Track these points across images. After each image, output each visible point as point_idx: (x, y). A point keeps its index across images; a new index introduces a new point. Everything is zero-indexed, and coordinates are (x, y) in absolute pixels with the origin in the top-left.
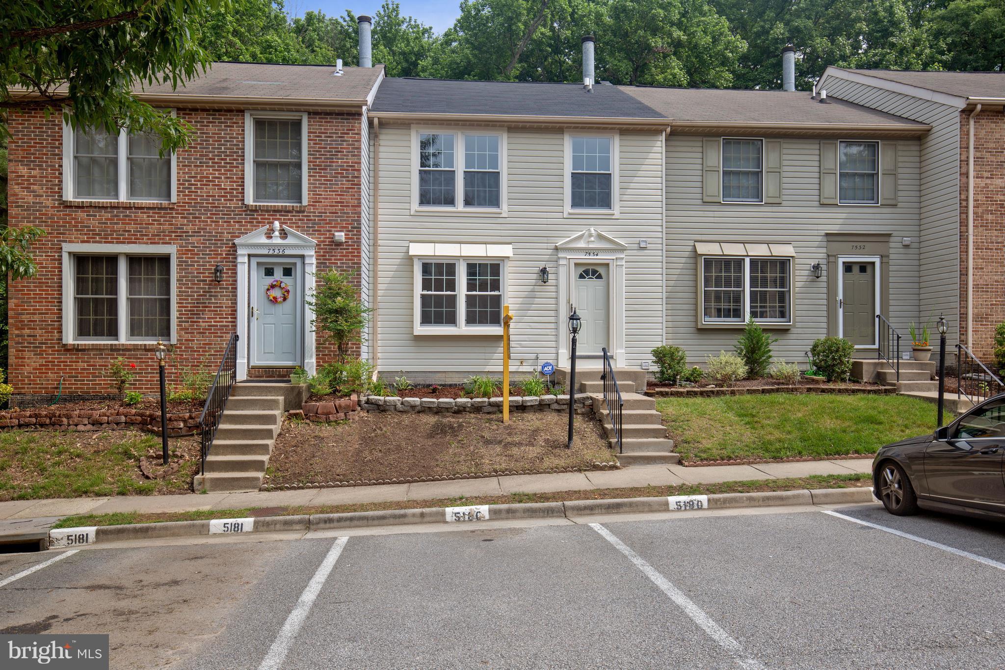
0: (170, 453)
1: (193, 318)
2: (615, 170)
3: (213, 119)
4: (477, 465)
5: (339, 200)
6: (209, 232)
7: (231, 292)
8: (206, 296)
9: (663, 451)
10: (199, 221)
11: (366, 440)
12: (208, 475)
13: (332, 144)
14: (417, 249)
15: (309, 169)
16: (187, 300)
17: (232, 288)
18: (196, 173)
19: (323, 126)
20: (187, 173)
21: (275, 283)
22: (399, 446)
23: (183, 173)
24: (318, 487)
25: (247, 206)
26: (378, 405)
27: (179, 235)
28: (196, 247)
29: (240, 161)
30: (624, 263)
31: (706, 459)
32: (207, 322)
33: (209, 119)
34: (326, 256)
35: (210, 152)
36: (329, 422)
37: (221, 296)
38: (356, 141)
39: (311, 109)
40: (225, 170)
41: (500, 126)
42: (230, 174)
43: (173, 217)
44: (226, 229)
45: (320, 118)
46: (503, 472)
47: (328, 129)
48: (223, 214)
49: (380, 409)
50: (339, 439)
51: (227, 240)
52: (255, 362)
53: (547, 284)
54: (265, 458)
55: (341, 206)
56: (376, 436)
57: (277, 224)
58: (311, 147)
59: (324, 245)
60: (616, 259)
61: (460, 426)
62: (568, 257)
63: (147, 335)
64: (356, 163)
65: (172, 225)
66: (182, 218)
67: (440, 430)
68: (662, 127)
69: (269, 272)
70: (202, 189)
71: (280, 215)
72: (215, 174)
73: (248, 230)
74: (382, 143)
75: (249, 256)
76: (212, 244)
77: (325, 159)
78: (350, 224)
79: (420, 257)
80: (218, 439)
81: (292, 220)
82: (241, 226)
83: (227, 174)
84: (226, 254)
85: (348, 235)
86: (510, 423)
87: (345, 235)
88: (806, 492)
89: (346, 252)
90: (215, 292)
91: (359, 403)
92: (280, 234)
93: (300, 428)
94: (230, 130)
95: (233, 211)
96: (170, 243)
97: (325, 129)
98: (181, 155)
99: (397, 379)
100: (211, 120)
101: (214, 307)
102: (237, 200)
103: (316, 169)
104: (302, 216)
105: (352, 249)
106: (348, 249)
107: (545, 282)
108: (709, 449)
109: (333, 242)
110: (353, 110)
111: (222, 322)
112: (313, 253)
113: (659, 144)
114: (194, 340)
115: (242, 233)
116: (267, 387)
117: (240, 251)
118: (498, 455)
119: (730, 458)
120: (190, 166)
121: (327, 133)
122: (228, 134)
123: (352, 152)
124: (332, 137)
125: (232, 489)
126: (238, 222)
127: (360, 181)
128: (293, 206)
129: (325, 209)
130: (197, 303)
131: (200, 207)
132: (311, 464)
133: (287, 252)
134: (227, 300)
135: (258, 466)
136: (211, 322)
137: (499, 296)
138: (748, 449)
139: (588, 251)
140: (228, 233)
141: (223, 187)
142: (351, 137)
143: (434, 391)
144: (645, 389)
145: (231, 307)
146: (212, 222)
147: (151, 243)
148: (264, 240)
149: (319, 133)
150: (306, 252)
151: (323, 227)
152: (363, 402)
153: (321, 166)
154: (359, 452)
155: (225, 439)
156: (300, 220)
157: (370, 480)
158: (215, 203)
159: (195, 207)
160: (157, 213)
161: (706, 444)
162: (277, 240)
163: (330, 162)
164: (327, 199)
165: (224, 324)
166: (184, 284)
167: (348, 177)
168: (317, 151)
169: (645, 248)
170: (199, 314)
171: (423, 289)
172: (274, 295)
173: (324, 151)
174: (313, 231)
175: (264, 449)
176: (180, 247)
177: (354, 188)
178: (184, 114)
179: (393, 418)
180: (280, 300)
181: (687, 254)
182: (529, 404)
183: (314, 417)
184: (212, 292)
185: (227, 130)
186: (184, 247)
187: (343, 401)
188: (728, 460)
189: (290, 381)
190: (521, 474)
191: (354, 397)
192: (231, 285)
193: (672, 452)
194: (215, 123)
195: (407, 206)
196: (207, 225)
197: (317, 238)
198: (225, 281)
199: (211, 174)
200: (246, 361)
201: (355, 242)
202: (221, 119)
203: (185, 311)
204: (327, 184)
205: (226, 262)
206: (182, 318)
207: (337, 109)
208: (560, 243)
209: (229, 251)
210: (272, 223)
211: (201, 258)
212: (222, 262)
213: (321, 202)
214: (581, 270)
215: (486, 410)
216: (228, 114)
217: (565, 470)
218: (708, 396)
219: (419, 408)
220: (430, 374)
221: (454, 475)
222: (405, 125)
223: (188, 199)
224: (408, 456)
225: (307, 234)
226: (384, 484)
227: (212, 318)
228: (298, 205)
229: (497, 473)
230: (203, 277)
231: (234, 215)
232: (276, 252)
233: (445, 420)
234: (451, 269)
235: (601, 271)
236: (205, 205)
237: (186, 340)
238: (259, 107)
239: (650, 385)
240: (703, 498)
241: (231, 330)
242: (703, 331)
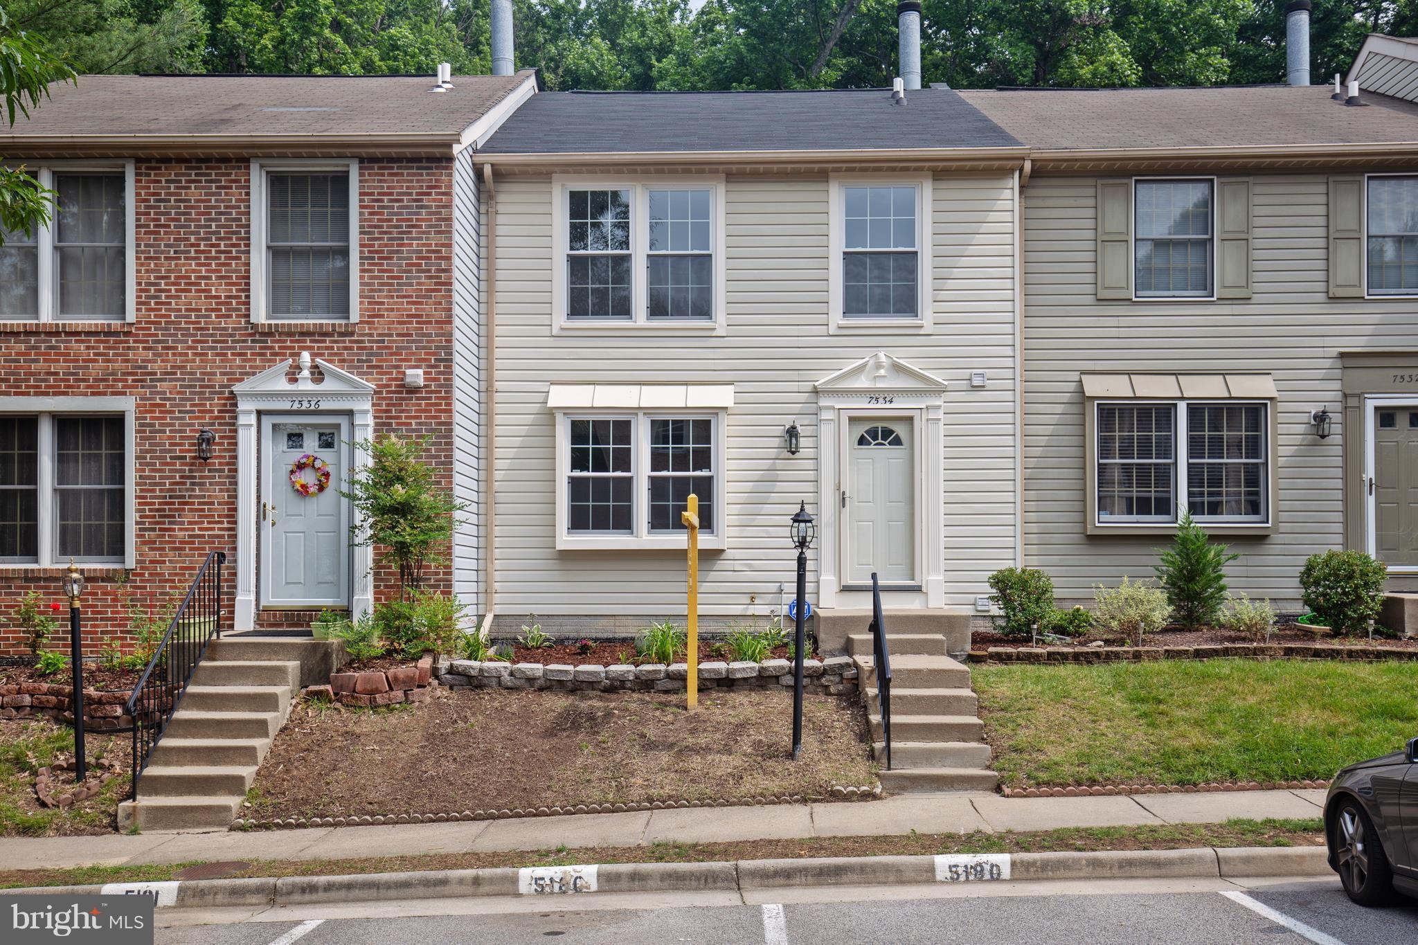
0: (90, 759)
1: (164, 523)
2: (925, 244)
3: (196, 175)
4: (619, 788)
5: (413, 312)
6: (191, 373)
7: (228, 477)
8: (184, 484)
9: (971, 766)
10: (174, 354)
11: (435, 740)
12: (144, 801)
13: (401, 214)
14: (561, 397)
15: (361, 258)
16: (154, 491)
17: (230, 470)
18: (168, 271)
19: (385, 181)
20: (153, 271)
21: (302, 461)
22: (489, 751)
23: (147, 271)
24: (331, 825)
25: (254, 326)
26: (470, 677)
27: (139, 378)
28: (169, 399)
29: (243, 248)
30: (941, 416)
31: (1047, 784)
32: (186, 530)
33: (190, 175)
34: (390, 411)
35: (192, 233)
36: (375, 707)
37: (211, 484)
38: (443, 207)
39: (363, 152)
40: (217, 265)
41: (711, 172)
42: (226, 271)
43: (129, 348)
44: (219, 367)
45: (380, 168)
46: (663, 802)
47: (393, 188)
48: (214, 342)
49: (473, 683)
50: (386, 737)
51: (221, 386)
52: (268, 600)
53: (797, 455)
54: (247, 772)
55: (417, 323)
56: (453, 733)
57: (306, 356)
58: (365, 220)
59: (388, 392)
60: (927, 408)
61: (608, 715)
62: (837, 407)
63: (88, 552)
64: (443, 245)
65: (127, 361)
66: (144, 348)
67: (571, 722)
68: (1011, 163)
69: (295, 438)
70: (179, 297)
71: (311, 341)
72: (200, 271)
73: (257, 367)
74: (501, 208)
75: (259, 413)
76: (195, 393)
77: (389, 239)
78: (434, 354)
79: (566, 411)
80: (173, 736)
81: (332, 348)
82: (244, 361)
83: (220, 271)
84: (219, 411)
85: (430, 373)
86: (700, 710)
87: (425, 373)
88: (1208, 852)
89: (427, 405)
90: (201, 477)
91: (435, 672)
92: (312, 373)
93: (323, 717)
94: (226, 194)
95: (231, 335)
96: (124, 394)
97: (388, 188)
98: (142, 239)
99: (526, 628)
100: (193, 177)
101: (199, 503)
102: (238, 316)
103: (373, 258)
104: (351, 341)
105: (437, 398)
106: (430, 398)
107: (793, 453)
108: (1056, 764)
109: (403, 386)
110: (437, 151)
111: (213, 529)
112: (367, 406)
113: (1007, 194)
114: (164, 562)
115: (247, 374)
116: (270, 644)
117: (243, 405)
118: (662, 770)
119: (1093, 782)
120: (158, 258)
121: (391, 194)
122: (223, 201)
123: (436, 226)
124: (402, 201)
125: (183, 827)
126: (240, 354)
127: (450, 278)
128: (334, 325)
129: (389, 329)
130: (171, 497)
131: (175, 329)
132: (328, 784)
133: (324, 406)
134: (221, 491)
135: (233, 785)
136: (193, 530)
137: (710, 479)
138: (1131, 764)
139: (873, 395)
140: (223, 374)
141: (214, 293)
142: (434, 200)
143: (583, 651)
144: (968, 648)
145: (228, 503)
146: (195, 354)
147: (93, 394)
148: (283, 385)
149: (379, 194)
150: (355, 406)
151: (386, 360)
152: (443, 671)
153: (382, 252)
154: (416, 761)
155: (185, 737)
156: (346, 348)
157: (423, 813)
158: (199, 323)
159: (166, 329)
160: (102, 342)
161: (1054, 753)
162: (306, 384)
163: (398, 245)
164: (392, 310)
165: (217, 532)
166: (148, 464)
167: (429, 271)
168: (376, 227)
169: (980, 388)
170: (174, 516)
171: (574, 467)
172: (303, 481)
173: (388, 227)
174: (368, 367)
175: (248, 755)
176: (142, 399)
177: (440, 291)
178: (147, 168)
179: (493, 700)
180: (312, 490)
181: (1066, 397)
182: (739, 676)
183: (349, 698)
184: (195, 477)
185: (220, 194)
186: (148, 399)
187: (403, 671)
188: (1089, 785)
189: (309, 634)
190: (695, 806)
191: (426, 663)
192: (228, 464)
193: (988, 767)
194: (200, 181)
195: (545, 319)
196: (187, 361)
197: (375, 380)
198: (216, 457)
199: (194, 271)
200: (253, 597)
201: (441, 386)
202: (210, 175)
203: (150, 510)
204: (392, 285)
205: (220, 424)
206: (144, 523)
207: (408, 151)
208: (822, 380)
209: (225, 405)
210: (299, 354)
211: (178, 418)
212: (213, 424)
213: (382, 316)
214: (862, 429)
215: (661, 685)
216: (223, 166)
217: (777, 799)
218: (1090, 662)
219: (541, 682)
220: (588, 620)
221: (574, 806)
222: (542, 175)
223: (156, 316)
224: (501, 771)
225: (359, 374)
226: (447, 820)
227: (196, 523)
228: (343, 322)
229: (652, 803)
230: (181, 451)
231: (233, 342)
232: (305, 406)
233: (584, 705)
234: (623, 430)
235: (900, 430)
236: (183, 325)
237: (151, 562)
238: (274, 151)
239: (980, 639)
240: (1003, 860)
241: (228, 543)
242: (1097, 540)
